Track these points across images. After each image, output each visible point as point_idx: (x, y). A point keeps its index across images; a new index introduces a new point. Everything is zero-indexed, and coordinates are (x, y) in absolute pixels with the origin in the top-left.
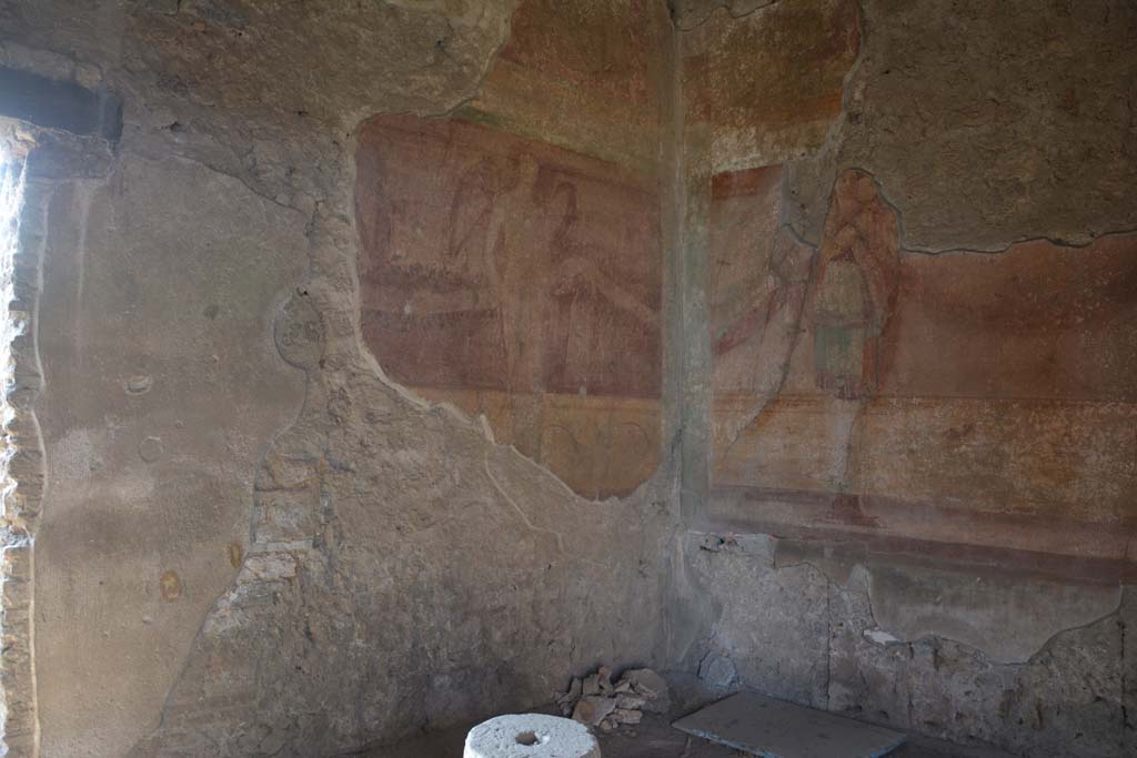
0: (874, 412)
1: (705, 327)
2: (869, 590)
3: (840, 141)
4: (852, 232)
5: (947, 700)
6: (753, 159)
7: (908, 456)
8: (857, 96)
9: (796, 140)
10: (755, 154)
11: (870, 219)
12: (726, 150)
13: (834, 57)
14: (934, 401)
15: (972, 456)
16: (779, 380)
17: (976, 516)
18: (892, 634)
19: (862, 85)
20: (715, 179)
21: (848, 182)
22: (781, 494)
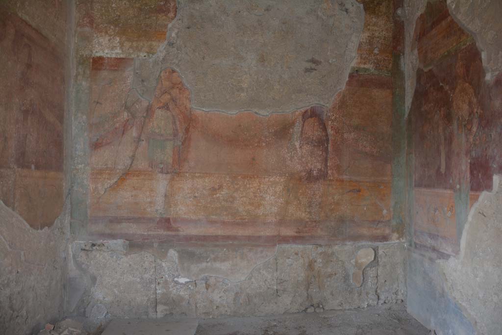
0: (177, 179)
1: (86, 134)
2: (177, 260)
3: (164, 54)
4: (169, 97)
5: (211, 302)
6: (117, 53)
7: (193, 199)
8: (173, 35)
9: (141, 48)
10: (118, 51)
11: (178, 92)
12: (102, 45)
13: (163, 14)
14: (205, 175)
15: (222, 198)
16: (130, 164)
17: (224, 223)
18: (188, 278)
19: (176, 31)
20: (93, 59)
21: (167, 73)
22: (130, 219)
